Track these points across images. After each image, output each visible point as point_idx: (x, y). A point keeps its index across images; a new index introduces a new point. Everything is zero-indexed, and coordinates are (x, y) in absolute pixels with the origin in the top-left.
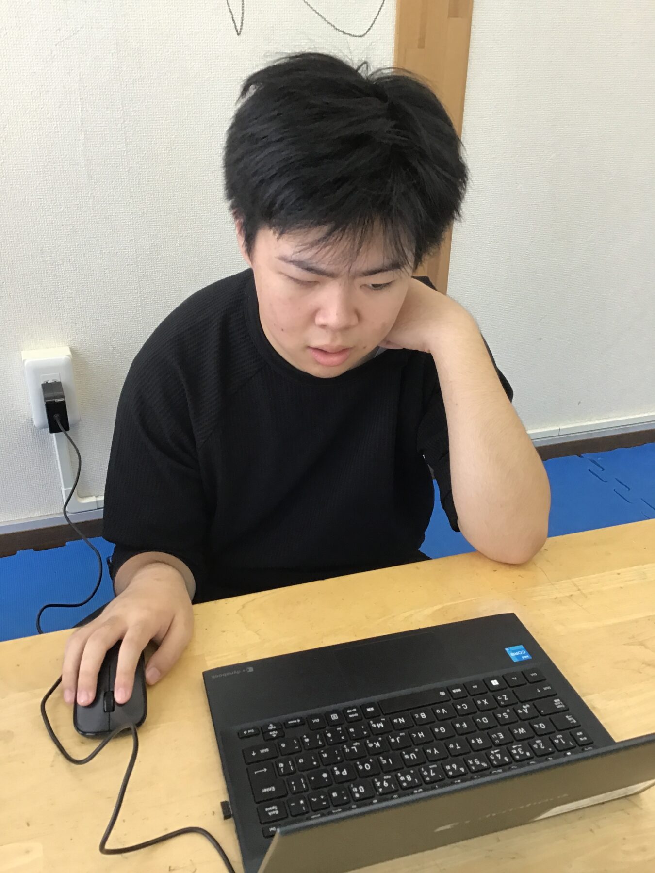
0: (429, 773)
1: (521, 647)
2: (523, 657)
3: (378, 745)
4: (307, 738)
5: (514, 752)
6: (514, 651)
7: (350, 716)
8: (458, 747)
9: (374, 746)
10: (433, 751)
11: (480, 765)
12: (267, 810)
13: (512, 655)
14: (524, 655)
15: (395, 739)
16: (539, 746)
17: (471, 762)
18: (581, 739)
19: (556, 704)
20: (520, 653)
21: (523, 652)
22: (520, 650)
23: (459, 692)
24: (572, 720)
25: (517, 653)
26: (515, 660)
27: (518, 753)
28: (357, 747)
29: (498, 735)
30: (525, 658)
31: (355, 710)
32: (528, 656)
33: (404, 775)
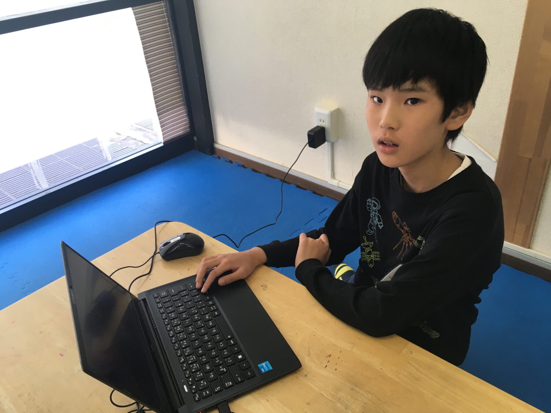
0: (181, 335)
1: (271, 368)
2: (262, 369)
3: (196, 318)
4: (198, 296)
5: (195, 365)
6: (266, 365)
7: (212, 308)
8: (196, 344)
9: (196, 317)
10: (194, 336)
11: (187, 352)
12: (164, 292)
13: (264, 364)
14: (264, 369)
15: (199, 323)
16: (199, 375)
17: (187, 349)
18: (204, 393)
19: (228, 383)
20: (266, 368)
21: (267, 369)
22: (268, 367)
23: (231, 343)
24: (217, 389)
25: (265, 367)
26: (259, 366)
27: (193, 366)
28: (195, 311)
29: (204, 358)
30: (262, 370)
31: (215, 308)
32: (264, 371)
33: (180, 328)
